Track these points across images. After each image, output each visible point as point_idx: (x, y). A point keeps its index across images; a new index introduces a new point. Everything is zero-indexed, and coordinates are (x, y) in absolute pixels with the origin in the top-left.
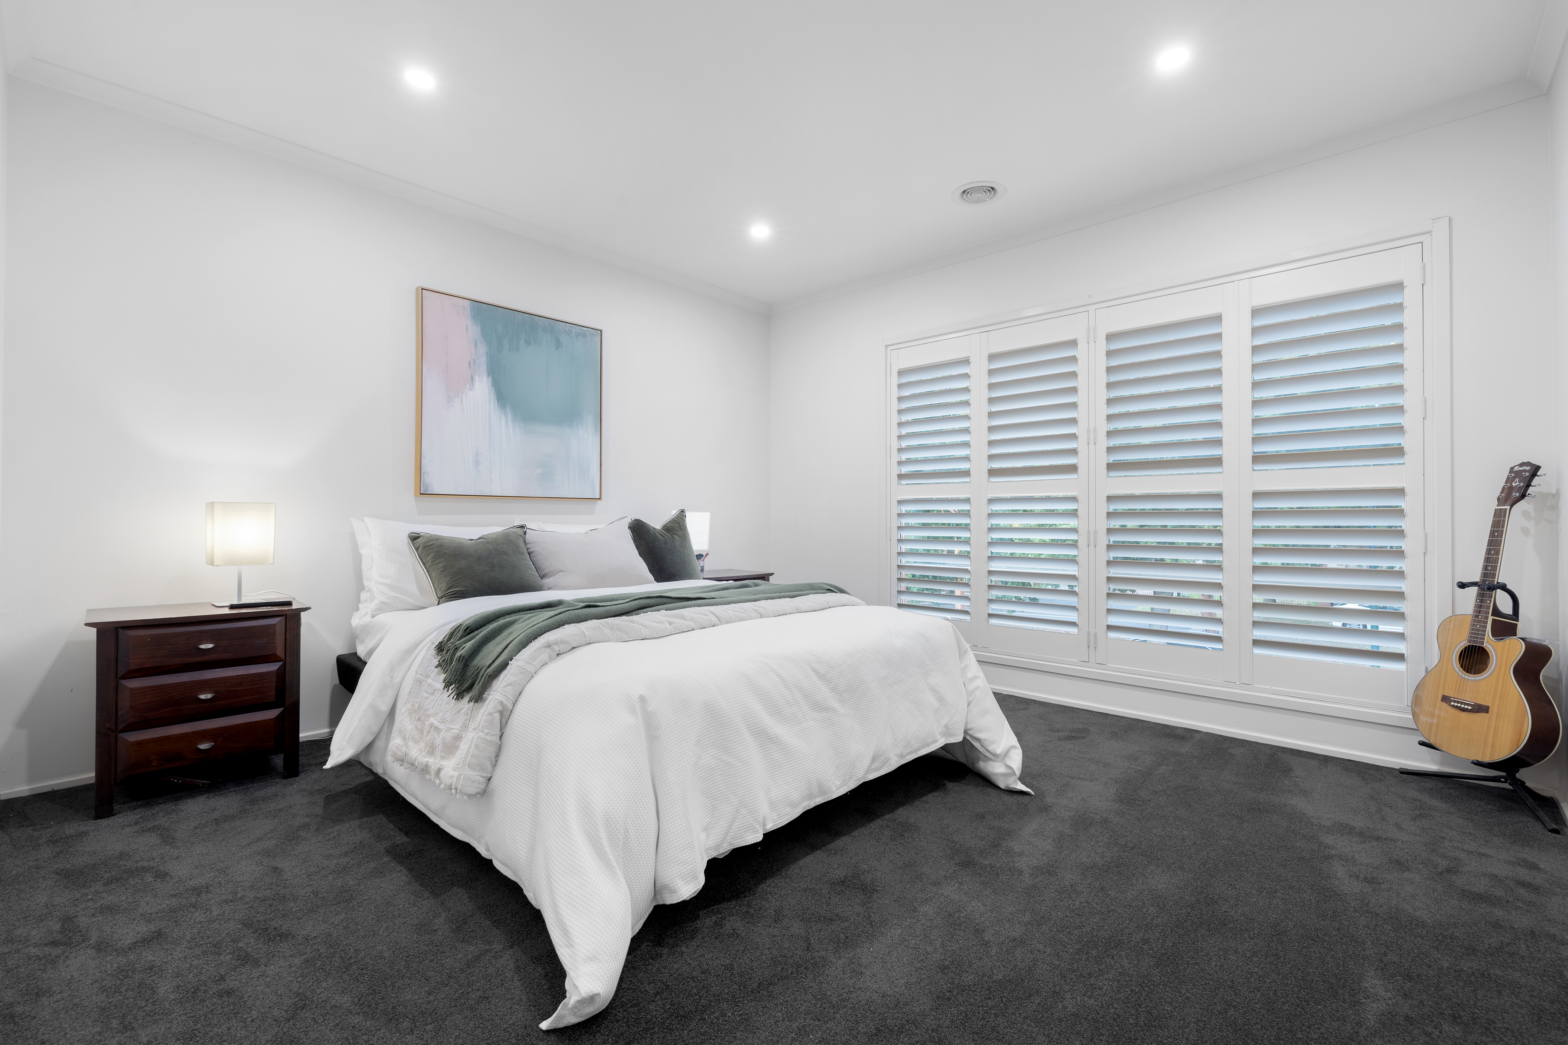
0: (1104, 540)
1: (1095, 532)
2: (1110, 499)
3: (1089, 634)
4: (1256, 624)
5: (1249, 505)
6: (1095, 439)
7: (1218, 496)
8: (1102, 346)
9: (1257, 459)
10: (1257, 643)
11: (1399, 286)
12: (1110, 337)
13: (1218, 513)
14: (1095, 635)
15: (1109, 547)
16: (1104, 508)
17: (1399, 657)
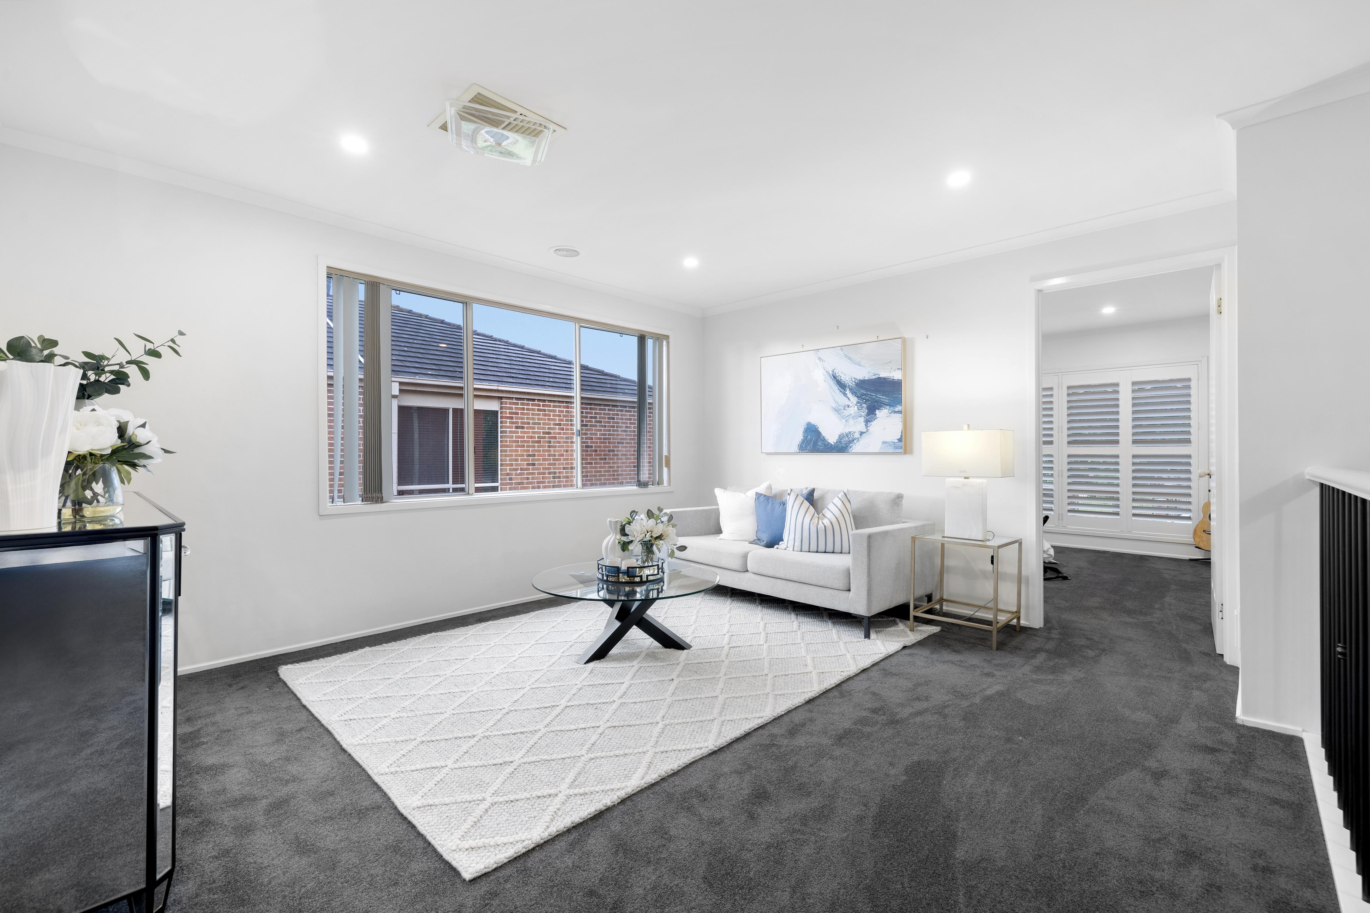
0: (1066, 474)
1: (1062, 471)
2: (1069, 456)
3: (1059, 514)
4: (1134, 507)
5: (1131, 460)
6: (1062, 431)
7: (1117, 456)
8: (1065, 391)
9: (1134, 442)
10: (1134, 515)
11: (1189, 380)
12: (1069, 388)
13: (1117, 463)
14: (1062, 514)
15: (1069, 477)
16: (1066, 460)
17: (1189, 518)
